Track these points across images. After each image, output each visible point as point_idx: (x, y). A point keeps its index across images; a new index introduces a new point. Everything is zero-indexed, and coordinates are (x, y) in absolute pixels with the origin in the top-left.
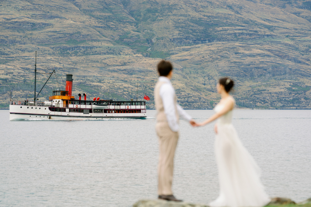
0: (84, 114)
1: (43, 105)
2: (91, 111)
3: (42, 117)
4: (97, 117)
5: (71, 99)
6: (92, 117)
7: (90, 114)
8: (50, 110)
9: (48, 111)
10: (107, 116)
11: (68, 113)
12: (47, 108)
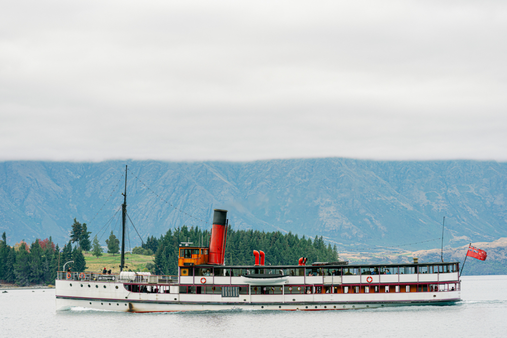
0: (222, 297)
1: (111, 280)
2: (243, 289)
3: (114, 304)
4: (263, 304)
5: (184, 264)
6: (247, 304)
7: (241, 298)
8: (130, 290)
9: (123, 293)
10: (296, 301)
11: (176, 296)
12: (121, 286)
